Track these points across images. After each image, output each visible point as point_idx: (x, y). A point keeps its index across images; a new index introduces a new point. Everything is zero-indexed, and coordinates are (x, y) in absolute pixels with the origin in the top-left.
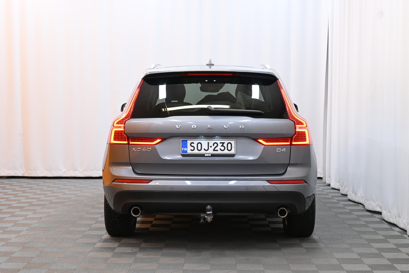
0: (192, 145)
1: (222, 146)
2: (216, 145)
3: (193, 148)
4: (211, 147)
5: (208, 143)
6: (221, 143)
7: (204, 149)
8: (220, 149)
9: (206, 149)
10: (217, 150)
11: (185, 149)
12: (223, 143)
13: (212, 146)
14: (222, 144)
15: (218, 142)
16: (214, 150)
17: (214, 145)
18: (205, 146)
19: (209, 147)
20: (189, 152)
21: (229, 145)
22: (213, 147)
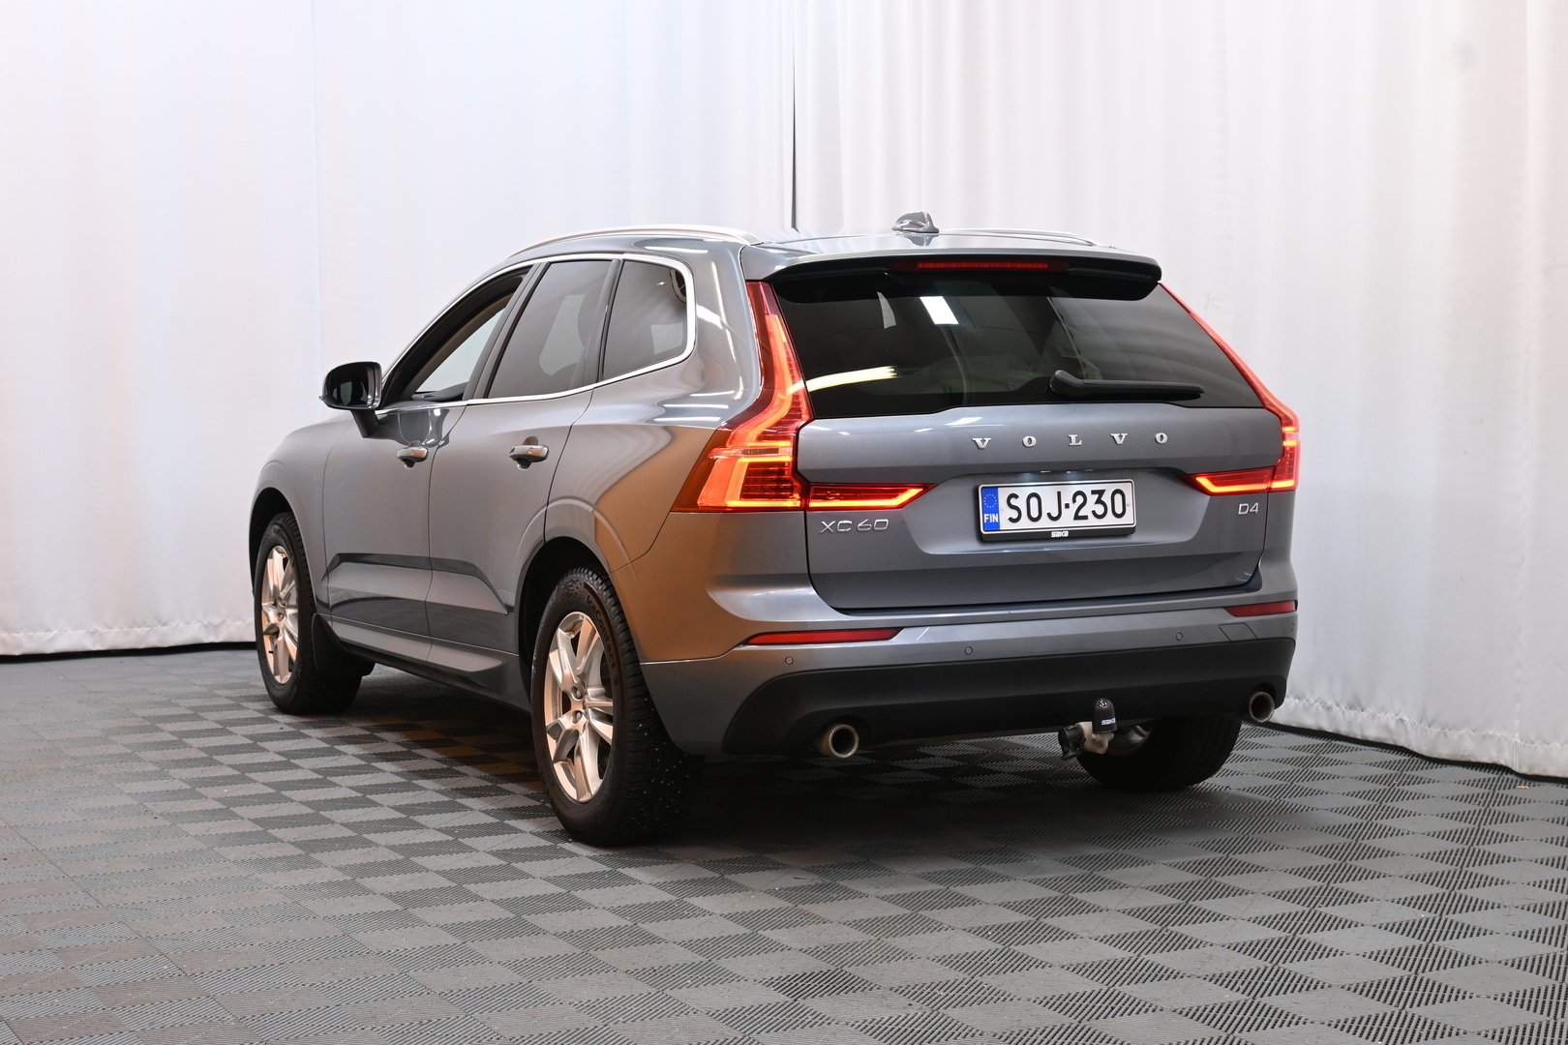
0: (1013, 502)
1: (1099, 501)
2: (1080, 500)
3: (1015, 514)
4: (1067, 506)
5: (1059, 493)
6: (1093, 492)
7: (1049, 515)
8: (1094, 512)
9: (1055, 514)
10: (1085, 518)
11: (994, 518)
12: (1101, 493)
13: (1070, 502)
14: (1097, 496)
15: (1087, 489)
16: (1077, 517)
17: (1074, 501)
18: (1050, 506)
19: (1063, 506)
20: (1006, 526)
21: (1118, 497)
22: (1074, 507)
